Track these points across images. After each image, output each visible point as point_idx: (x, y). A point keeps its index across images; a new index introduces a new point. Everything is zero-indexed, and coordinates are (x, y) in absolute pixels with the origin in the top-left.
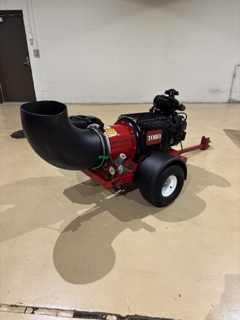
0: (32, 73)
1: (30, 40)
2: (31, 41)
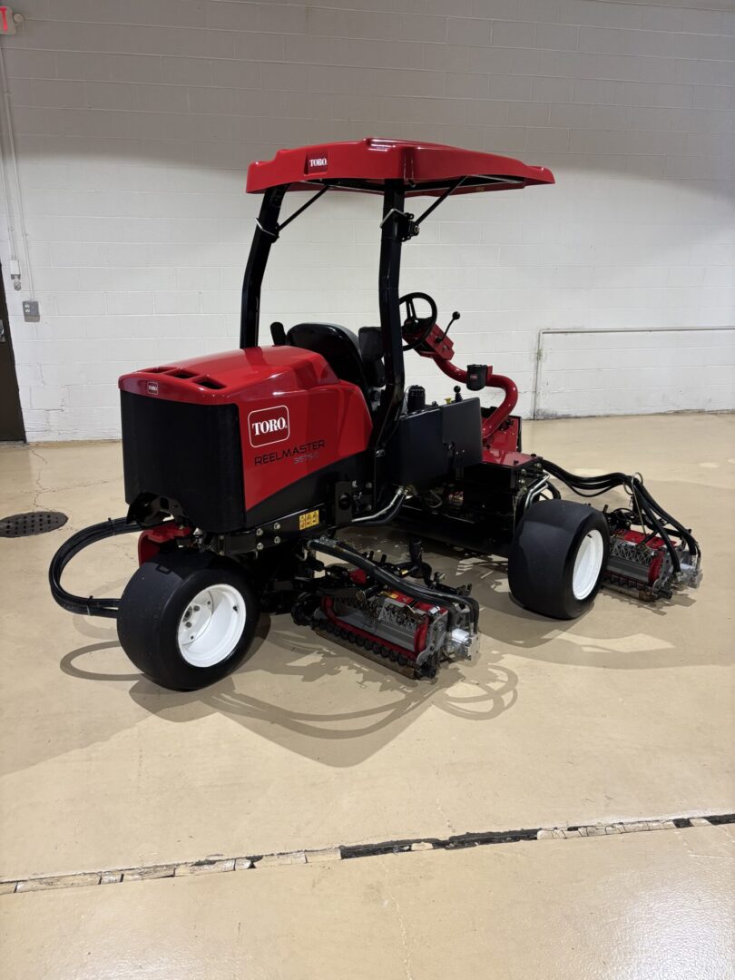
0: (16, 363)
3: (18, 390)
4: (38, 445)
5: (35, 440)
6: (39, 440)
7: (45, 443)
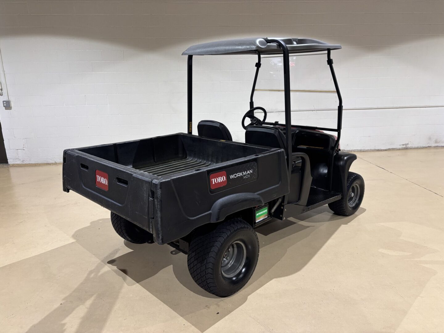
0: (2, 128)
3: (3, 140)
5: (13, 163)
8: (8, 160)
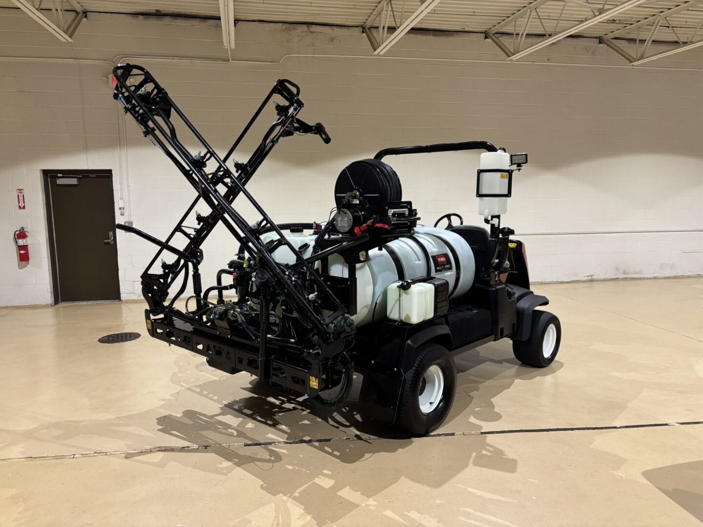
0: (118, 255)
1: (120, 209)
2: (122, 210)
3: (118, 270)
4: (127, 301)
5: (126, 299)
6: (128, 299)
7: (131, 300)
8: (121, 295)
